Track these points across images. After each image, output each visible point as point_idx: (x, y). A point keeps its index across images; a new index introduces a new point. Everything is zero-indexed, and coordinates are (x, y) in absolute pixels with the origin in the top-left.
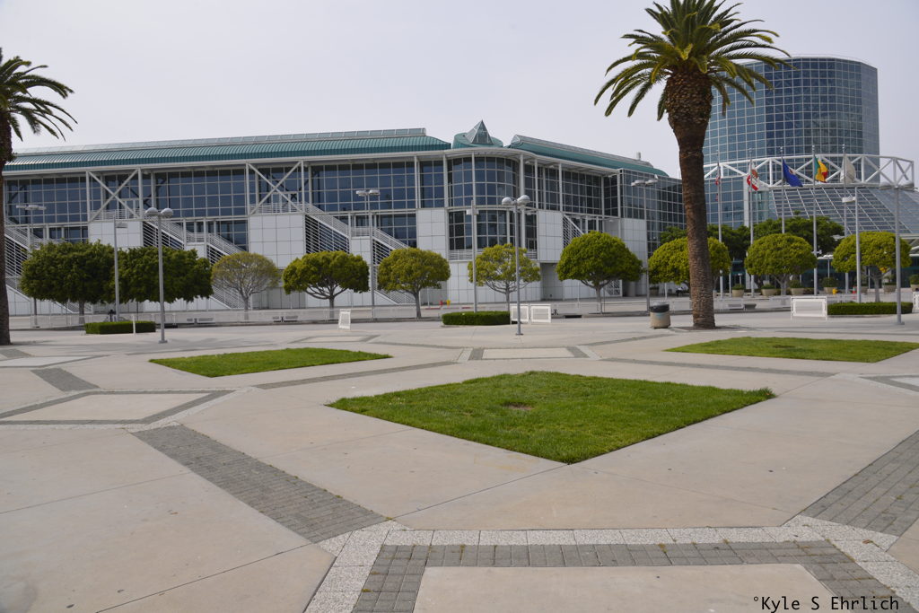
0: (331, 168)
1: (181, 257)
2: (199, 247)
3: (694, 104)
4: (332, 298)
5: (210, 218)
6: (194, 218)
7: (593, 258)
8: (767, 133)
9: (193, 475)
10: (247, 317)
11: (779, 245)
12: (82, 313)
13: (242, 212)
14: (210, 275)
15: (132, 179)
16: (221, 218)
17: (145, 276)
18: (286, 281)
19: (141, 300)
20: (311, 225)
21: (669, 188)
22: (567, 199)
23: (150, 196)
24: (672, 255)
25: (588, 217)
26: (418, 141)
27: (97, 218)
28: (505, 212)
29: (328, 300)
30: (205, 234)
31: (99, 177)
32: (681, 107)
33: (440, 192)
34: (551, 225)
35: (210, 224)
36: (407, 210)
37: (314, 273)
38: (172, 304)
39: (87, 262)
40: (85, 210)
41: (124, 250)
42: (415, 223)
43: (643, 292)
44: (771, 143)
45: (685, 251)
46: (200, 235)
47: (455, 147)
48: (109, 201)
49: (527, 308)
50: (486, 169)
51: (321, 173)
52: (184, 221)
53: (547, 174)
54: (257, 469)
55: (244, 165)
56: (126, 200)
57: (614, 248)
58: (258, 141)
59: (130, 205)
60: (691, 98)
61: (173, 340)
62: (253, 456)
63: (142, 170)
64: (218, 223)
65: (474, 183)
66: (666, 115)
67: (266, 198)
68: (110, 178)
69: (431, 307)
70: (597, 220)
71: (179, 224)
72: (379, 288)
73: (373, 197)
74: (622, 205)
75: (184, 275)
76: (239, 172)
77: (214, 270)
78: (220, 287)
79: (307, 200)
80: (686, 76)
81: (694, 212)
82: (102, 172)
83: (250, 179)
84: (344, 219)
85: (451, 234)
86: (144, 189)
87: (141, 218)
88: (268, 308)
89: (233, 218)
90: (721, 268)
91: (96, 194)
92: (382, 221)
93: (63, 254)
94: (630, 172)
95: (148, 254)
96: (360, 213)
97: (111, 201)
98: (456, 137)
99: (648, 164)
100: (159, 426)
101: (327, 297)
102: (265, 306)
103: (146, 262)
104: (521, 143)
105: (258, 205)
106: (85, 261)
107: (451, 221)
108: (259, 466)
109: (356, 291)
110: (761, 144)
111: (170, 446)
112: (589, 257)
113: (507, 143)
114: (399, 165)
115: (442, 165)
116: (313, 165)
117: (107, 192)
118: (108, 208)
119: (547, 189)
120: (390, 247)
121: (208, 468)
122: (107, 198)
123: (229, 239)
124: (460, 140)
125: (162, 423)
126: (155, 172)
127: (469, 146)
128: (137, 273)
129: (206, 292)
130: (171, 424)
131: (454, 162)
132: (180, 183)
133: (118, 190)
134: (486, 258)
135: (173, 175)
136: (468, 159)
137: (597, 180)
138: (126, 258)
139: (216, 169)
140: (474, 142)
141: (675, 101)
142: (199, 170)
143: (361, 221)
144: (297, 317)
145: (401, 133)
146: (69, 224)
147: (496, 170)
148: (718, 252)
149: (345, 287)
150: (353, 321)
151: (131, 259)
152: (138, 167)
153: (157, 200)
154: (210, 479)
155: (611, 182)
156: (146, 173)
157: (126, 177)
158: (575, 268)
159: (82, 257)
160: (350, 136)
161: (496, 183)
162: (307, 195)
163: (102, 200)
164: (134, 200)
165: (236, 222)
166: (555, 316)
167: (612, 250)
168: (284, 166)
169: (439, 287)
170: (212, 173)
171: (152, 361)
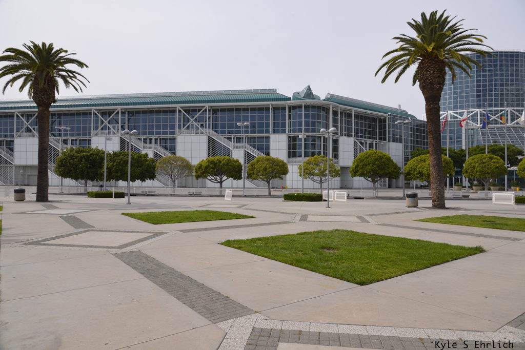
0: (223, 110)
1: (140, 157)
2: (149, 152)
3: (435, 77)
4: (221, 182)
5: (156, 136)
6: (148, 136)
7: (372, 165)
8: (477, 95)
9: (146, 280)
10: (174, 191)
11: (484, 161)
12: (86, 186)
13: (174, 133)
14: (155, 168)
15: (116, 114)
16: (162, 136)
17: (121, 167)
18: (196, 172)
19: (117, 180)
20: (211, 141)
21: (417, 126)
22: (357, 131)
23: (125, 123)
24: (419, 164)
25: (369, 141)
26: (272, 96)
27: (96, 135)
28: (320, 137)
29: (219, 184)
30: (153, 145)
31: (98, 113)
32: (427, 79)
33: (284, 125)
34: (347, 145)
35: (156, 139)
36: (264, 134)
37: (212, 168)
38: (134, 183)
39: (90, 158)
40: (90, 130)
41: (110, 152)
42: (269, 142)
43: (401, 186)
44: (479, 101)
45: (427, 163)
46: (150, 145)
47: (293, 99)
48: (103, 125)
49: (333, 192)
50: (310, 112)
51: (217, 112)
52: (142, 137)
53: (345, 116)
54: (181, 278)
55: (176, 107)
56: (112, 125)
57: (384, 159)
58: (184, 94)
59: (114, 128)
60: (433, 73)
61: (134, 203)
62: (179, 271)
63: (121, 109)
64: (160, 139)
65: (303, 120)
66: (418, 83)
67: (187, 126)
68: (104, 113)
69: (277, 190)
70: (374, 143)
71: (140, 139)
72: (248, 178)
73: (246, 127)
74: (389, 134)
75: (140, 167)
76: (173, 111)
77: (157, 164)
78: (160, 174)
79: (209, 128)
80: (430, 61)
81: (433, 139)
82: (100, 110)
83: (179, 115)
84: (229, 139)
85: (289, 149)
86: (122, 119)
87: (119, 135)
88: (185, 187)
89: (169, 136)
90: (449, 173)
91: (96, 122)
92: (251, 141)
93: (78, 153)
94: (394, 116)
95: (122, 155)
96: (238, 135)
97: (104, 126)
98: (294, 94)
99: (405, 111)
100: (127, 251)
101: (218, 182)
102: (184, 185)
103: (122, 159)
104: (331, 98)
105: (182, 129)
106: (89, 157)
107: (289, 141)
108: (182, 276)
109: (234, 179)
110: (473, 101)
111: (133, 262)
112: (369, 164)
113: (322, 98)
114: (261, 109)
115: (286, 109)
116: (213, 108)
117: (102, 121)
118: (102, 129)
119: (345, 125)
120: (254, 155)
121: (154, 276)
122: (102, 124)
123: (166, 148)
124: (296, 96)
125: (128, 249)
126: (128, 110)
127: (301, 99)
128: (116, 165)
129: (152, 177)
130: (133, 250)
131: (292, 108)
132: (141, 117)
133: (108, 120)
134: (309, 163)
135: (138, 112)
136: (300, 107)
137: (374, 120)
138: (111, 157)
139: (161, 109)
140: (304, 97)
141: (423, 75)
142: (152, 110)
143: (239, 140)
144: (201, 193)
145: (263, 91)
146: (81, 138)
147: (316, 113)
148: (447, 163)
149: (229, 177)
150: (233, 196)
151: (114, 158)
152: (119, 108)
153: (129, 125)
154: (155, 283)
155: (383, 121)
156: (123, 111)
157: (113, 113)
158: (361, 170)
159: (88, 155)
160: (234, 93)
161: (316, 120)
162: (209, 125)
163: (99, 125)
164: (116, 125)
165: (170, 139)
166: (349, 197)
167: (383, 160)
168: (197, 109)
169: (282, 179)
170: (158, 111)
171: (123, 214)
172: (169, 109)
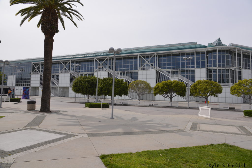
0: (165, 56)
1: (119, 81)
5: (127, 71)
6: (122, 71)
10: (139, 103)
12: (88, 98)
13: (136, 69)
18: (155, 91)
19: (105, 95)
20: (158, 73)
23: (111, 65)
26: (195, 46)
27: (96, 71)
28: (229, 69)
30: (125, 76)
33: (204, 63)
34: (247, 75)
36: (191, 69)
37: (166, 88)
38: (116, 97)
40: (93, 69)
41: (102, 78)
42: (194, 73)
47: (209, 47)
50: (222, 54)
51: (161, 57)
52: (119, 72)
55: (138, 55)
56: (104, 66)
64: (129, 73)
65: (217, 59)
67: (143, 65)
68: (100, 60)
75: (119, 87)
76: (136, 58)
77: (129, 86)
78: (131, 92)
82: (98, 58)
83: (139, 59)
86: (109, 63)
87: (108, 71)
93: (84, 79)
95: (109, 80)
96: (174, 70)
98: (209, 44)
101: (169, 98)
104: (233, 46)
105: (141, 67)
106: (90, 81)
107: (207, 73)
109: (181, 96)
113: (227, 45)
114: (188, 54)
116: (159, 54)
123: (132, 78)
126: (112, 58)
127: (214, 46)
128: (105, 86)
129: (126, 94)
131: (209, 52)
132: (119, 61)
133: (102, 63)
136: (215, 51)
138: (102, 81)
142: (124, 57)
144: (157, 104)
146: (89, 73)
147: (225, 54)
149: (177, 94)
152: (108, 57)
157: (105, 59)
160: (171, 45)
161: (225, 59)
162: (157, 64)
163: (98, 66)
165: (134, 73)
168: (149, 55)
170: (128, 58)
172: (134, 56)
